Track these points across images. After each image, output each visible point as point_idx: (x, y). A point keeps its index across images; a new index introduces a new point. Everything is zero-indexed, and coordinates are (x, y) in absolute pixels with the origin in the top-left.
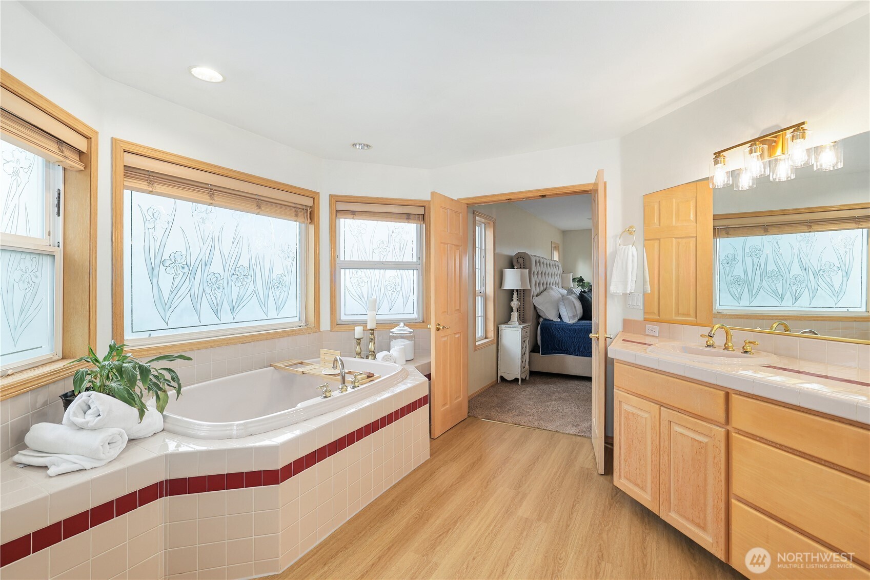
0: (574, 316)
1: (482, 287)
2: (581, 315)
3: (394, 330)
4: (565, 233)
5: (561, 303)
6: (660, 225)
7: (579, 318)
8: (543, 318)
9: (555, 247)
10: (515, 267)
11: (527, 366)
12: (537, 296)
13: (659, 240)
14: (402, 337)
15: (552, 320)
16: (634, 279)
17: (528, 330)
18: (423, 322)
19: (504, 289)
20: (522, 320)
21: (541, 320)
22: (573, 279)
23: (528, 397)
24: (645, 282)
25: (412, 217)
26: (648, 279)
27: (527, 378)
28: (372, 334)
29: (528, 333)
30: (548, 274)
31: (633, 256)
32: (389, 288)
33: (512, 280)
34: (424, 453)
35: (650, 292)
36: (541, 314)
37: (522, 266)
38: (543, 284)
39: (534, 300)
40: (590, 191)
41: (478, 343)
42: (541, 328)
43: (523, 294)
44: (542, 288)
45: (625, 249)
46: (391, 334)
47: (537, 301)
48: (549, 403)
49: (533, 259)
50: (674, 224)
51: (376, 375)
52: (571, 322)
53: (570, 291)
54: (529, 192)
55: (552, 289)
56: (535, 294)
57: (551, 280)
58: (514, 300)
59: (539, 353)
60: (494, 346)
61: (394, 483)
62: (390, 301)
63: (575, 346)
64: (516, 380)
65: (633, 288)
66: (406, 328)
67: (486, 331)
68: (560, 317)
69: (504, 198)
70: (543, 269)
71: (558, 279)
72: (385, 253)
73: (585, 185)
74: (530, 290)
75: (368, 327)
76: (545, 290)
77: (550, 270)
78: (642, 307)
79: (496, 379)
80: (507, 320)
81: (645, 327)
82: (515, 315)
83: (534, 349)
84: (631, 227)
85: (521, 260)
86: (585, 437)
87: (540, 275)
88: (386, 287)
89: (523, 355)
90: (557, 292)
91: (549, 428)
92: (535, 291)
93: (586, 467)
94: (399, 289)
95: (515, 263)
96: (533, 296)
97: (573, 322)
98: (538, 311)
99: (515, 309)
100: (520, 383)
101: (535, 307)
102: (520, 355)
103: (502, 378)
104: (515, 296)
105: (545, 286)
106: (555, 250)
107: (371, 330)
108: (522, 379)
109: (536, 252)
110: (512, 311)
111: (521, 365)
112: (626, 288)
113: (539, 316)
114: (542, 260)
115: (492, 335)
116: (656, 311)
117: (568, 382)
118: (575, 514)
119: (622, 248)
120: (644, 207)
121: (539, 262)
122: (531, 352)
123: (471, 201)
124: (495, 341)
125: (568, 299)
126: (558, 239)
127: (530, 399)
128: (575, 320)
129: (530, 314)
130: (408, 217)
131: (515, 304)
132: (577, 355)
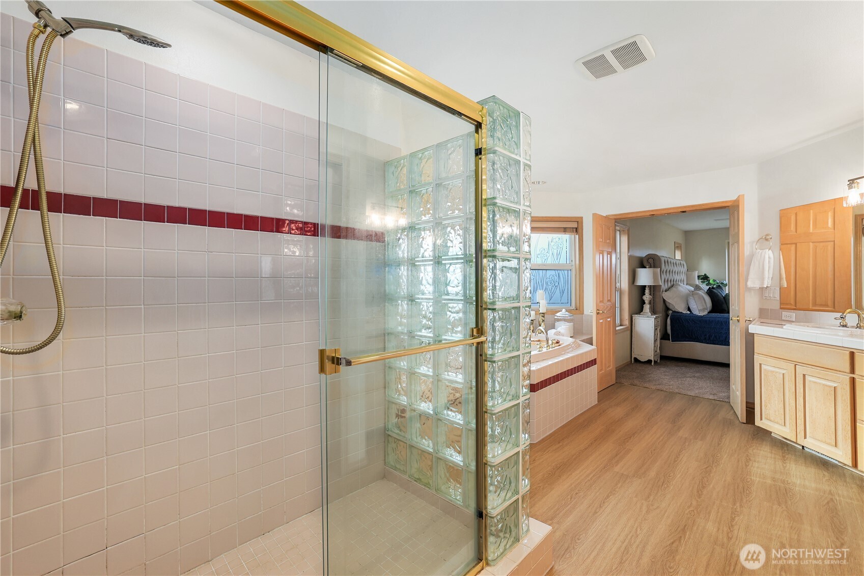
0: (704, 310)
1: (617, 283)
2: (711, 309)
3: (558, 314)
4: (687, 234)
5: (691, 297)
6: (796, 232)
7: (708, 310)
8: (672, 310)
9: (678, 247)
10: (647, 267)
11: (658, 351)
12: (666, 291)
13: (796, 244)
14: (565, 320)
15: (682, 313)
16: (771, 276)
17: (659, 320)
18: (576, 309)
19: (638, 284)
20: (653, 311)
21: (670, 312)
22: (698, 276)
23: (663, 374)
24: (781, 278)
25: (567, 230)
26: (784, 276)
27: (659, 361)
28: (543, 317)
29: (659, 322)
30: (675, 272)
31: (769, 258)
32: (549, 283)
33: (645, 277)
34: (593, 400)
35: (786, 286)
36: (671, 307)
37: (652, 265)
38: (671, 281)
39: (663, 295)
40: (728, 206)
41: (617, 328)
42: (671, 319)
43: (654, 289)
44: (669, 285)
45: (762, 253)
46: (556, 317)
47: (666, 296)
48: (684, 379)
49: (663, 259)
50: (811, 231)
51: (561, 342)
52: (702, 314)
53: (697, 288)
54: (670, 209)
55: (680, 285)
56: (664, 290)
57: (676, 277)
58: (647, 294)
59: (669, 340)
60: (629, 332)
61: (580, 413)
62: (550, 294)
63: (705, 335)
64: (649, 362)
65: (770, 283)
66: (567, 313)
67: (621, 320)
68: (689, 309)
69: (648, 214)
70: (671, 268)
71: (683, 277)
72: (545, 258)
73: (723, 202)
74: (661, 286)
75: (540, 312)
76: (672, 286)
77: (676, 269)
78: (778, 299)
79: (629, 360)
80: (640, 310)
81: (782, 313)
82: (647, 307)
83: (665, 337)
84: (767, 235)
85: (651, 261)
86: (724, 401)
87: (668, 273)
88: (547, 283)
89: (655, 341)
90: (684, 288)
91: (689, 394)
92: (664, 287)
93: (729, 418)
94: (557, 284)
95: (645, 263)
96: (662, 292)
97: (704, 314)
98: (668, 304)
99: (647, 302)
100: (653, 363)
101: (664, 301)
102: (653, 341)
103: (636, 360)
104: (647, 291)
105: (672, 283)
106: (678, 249)
107: (542, 313)
108: (655, 361)
109: (662, 253)
110: (644, 303)
111: (654, 349)
112: (763, 283)
113: (667, 309)
114: (669, 260)
115: (627, 322)
116: (792, 302)
117: (699, 366)
118: (724, 440)
119: (759, 252)
120: (781, 218)
121: (667, 261)
122: (661, 339)
123: (618, 217)
124: (630, 328)
125: (698, 294)
126: (680, 239)
127: (665, 375)
128: (705, 313)
129: (660, 306)
130: (565, 230)
131: (647, 297)
132: (708, 343)
